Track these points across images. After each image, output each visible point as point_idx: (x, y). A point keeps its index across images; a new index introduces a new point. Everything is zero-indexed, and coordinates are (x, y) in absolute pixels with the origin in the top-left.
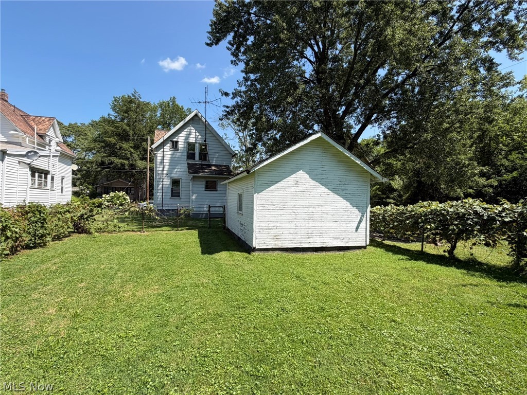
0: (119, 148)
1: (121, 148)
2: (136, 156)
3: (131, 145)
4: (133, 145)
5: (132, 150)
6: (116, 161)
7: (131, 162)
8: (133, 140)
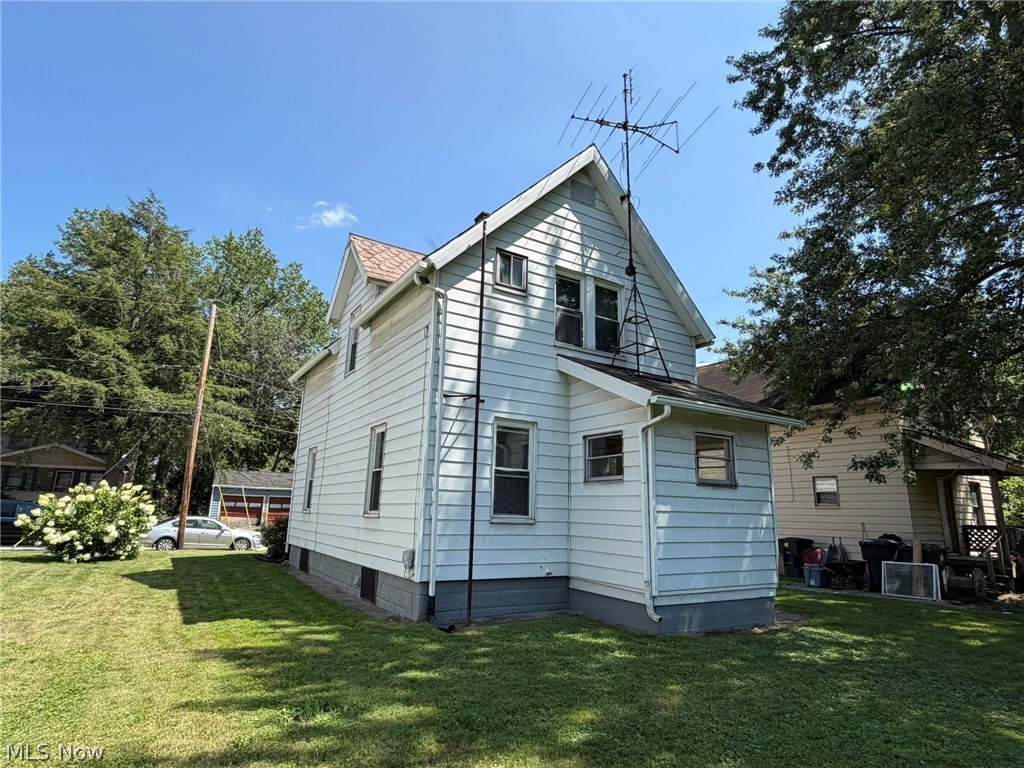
0: (81, 343)
1: (87, 343)
2: (134, 373)
3: (121, 339)
4: (126, 340)
5: (125, 354)
6: (68, 381)
7: (117, 390)
8: (129, 325)
